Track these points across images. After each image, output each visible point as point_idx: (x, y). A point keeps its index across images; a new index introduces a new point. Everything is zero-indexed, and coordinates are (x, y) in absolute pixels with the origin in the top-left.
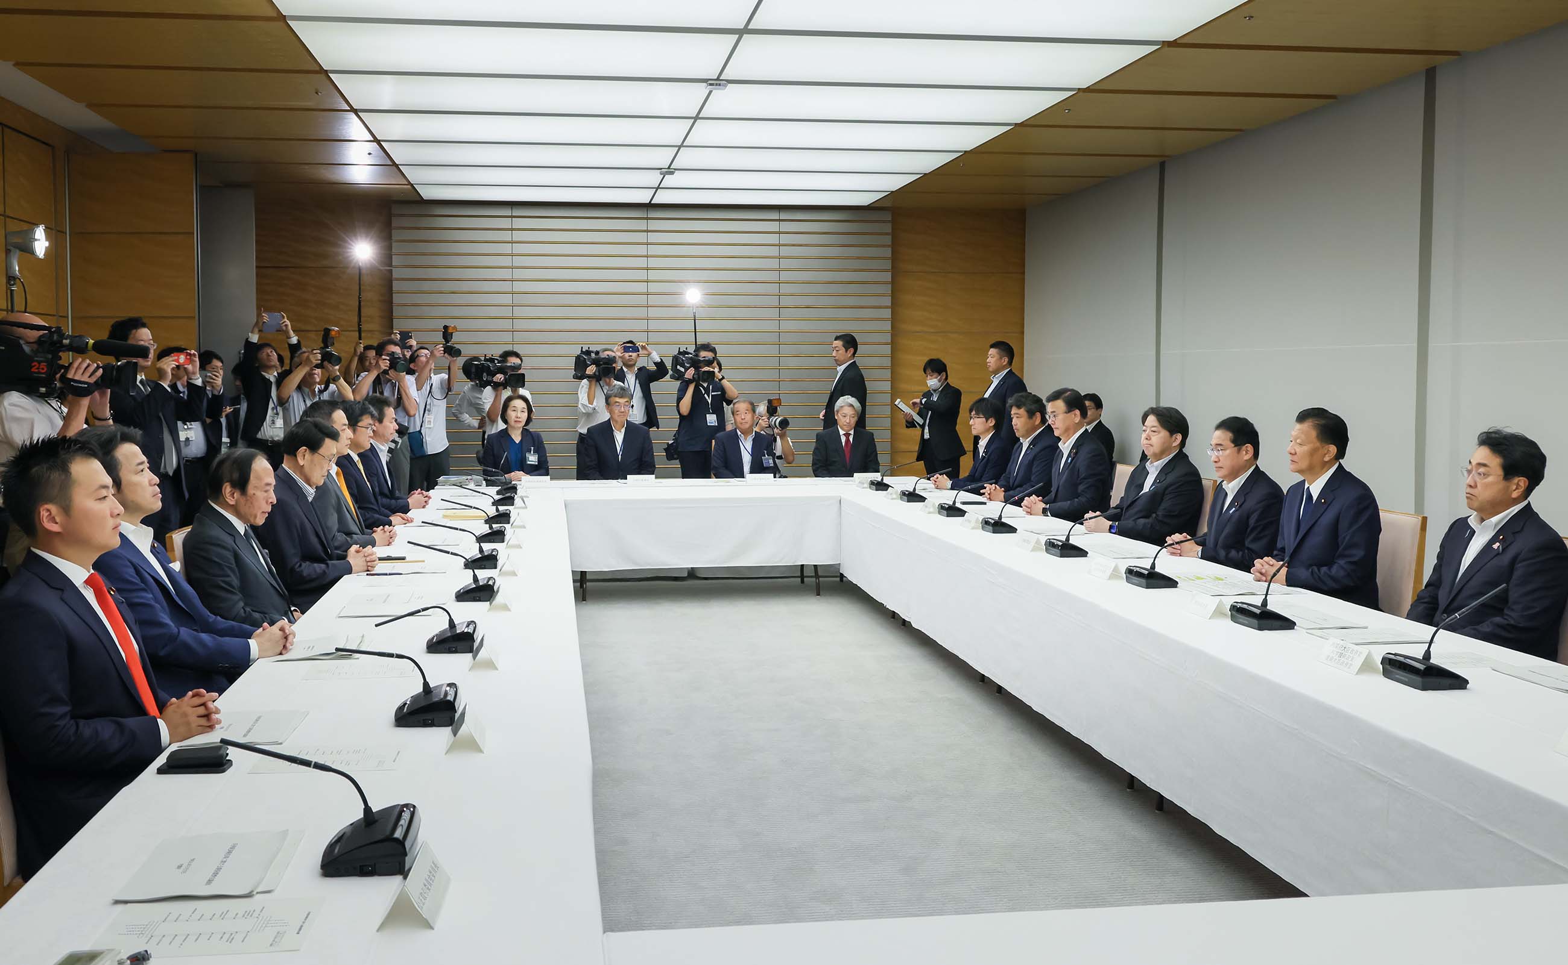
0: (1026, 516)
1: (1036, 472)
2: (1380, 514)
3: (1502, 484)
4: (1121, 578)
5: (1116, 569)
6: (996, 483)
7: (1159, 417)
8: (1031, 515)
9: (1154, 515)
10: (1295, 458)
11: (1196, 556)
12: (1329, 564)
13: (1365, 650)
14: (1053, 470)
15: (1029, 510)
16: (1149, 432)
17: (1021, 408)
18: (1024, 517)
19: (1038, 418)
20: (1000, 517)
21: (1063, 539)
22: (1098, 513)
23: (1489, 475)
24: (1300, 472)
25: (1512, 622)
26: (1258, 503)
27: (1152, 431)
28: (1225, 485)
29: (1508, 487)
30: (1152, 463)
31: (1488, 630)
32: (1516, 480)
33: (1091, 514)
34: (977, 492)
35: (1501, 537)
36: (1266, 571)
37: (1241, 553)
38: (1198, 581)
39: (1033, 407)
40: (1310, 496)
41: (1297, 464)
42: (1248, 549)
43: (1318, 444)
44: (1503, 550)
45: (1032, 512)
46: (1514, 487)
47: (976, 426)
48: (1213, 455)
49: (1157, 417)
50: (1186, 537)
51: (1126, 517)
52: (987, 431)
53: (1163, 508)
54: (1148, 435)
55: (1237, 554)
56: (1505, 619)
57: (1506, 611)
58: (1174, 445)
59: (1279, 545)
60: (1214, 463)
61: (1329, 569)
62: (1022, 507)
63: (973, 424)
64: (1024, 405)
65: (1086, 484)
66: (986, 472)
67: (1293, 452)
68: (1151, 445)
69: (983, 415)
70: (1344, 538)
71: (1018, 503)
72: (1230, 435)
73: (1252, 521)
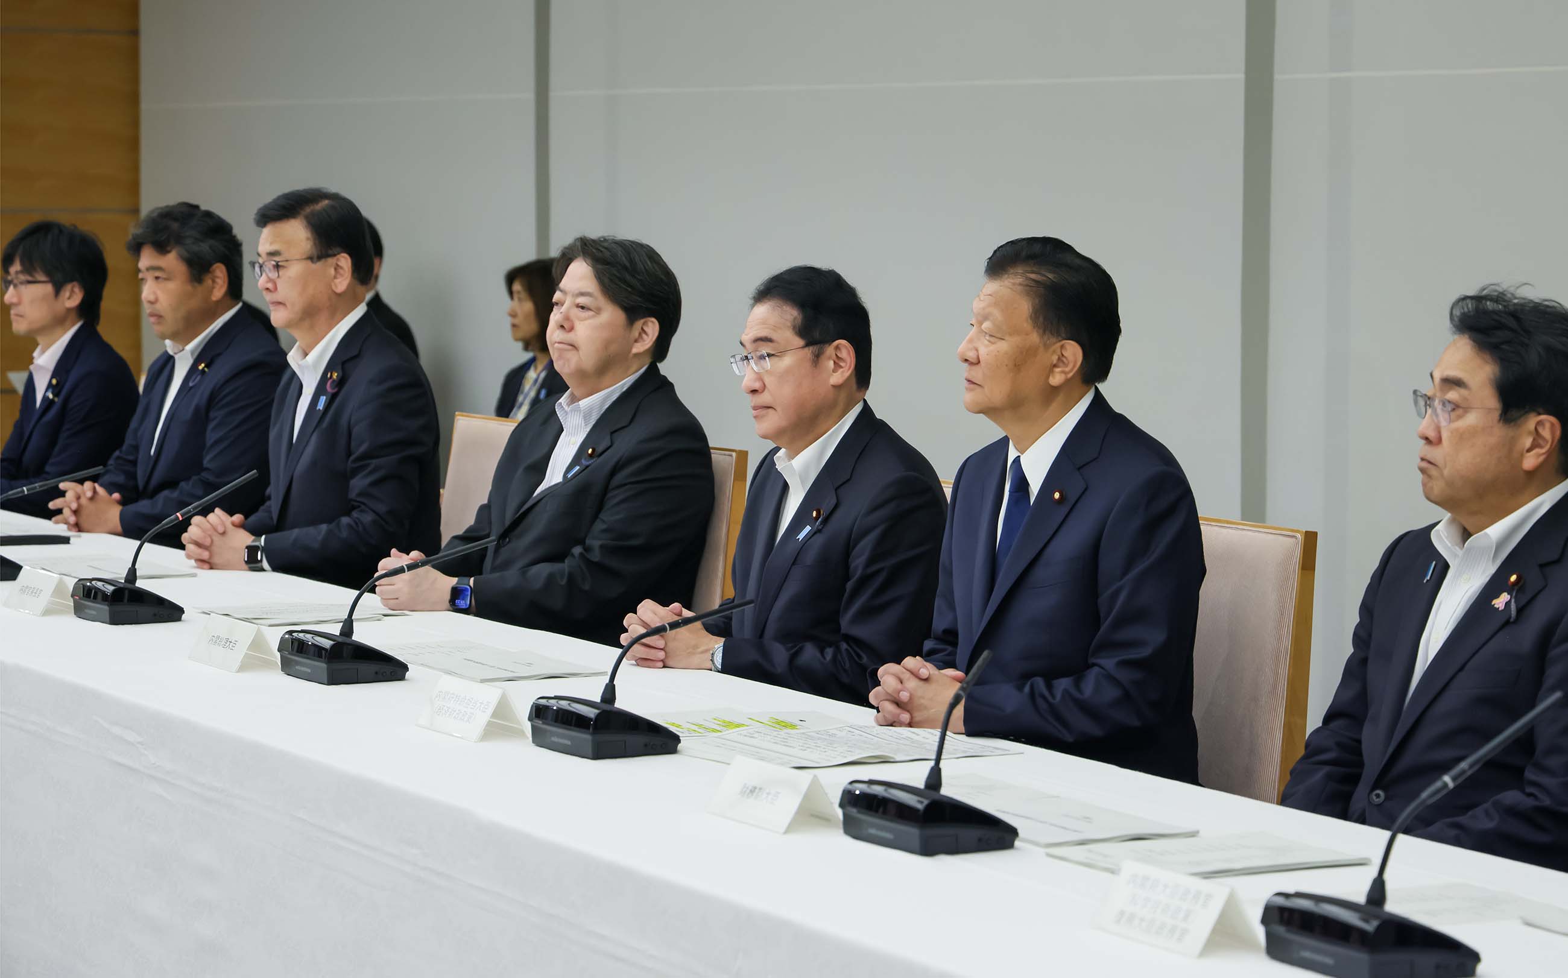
0: (199, 572)
1: (217, 442)
2: (1202, 527)
3: (1499, 432)
4: (519, 733)
5: (502, 710)
6: (94, 479)
7: (600, 266)
8: (211, 568)
9: (577, 550)
10: (977, 374)
11: (709, 665)
12: (1078, 670)
13: (1220, 889)
14: (273, 434)
15: (205, 555)
16: (569, 309)
17: (169, 252)
18: (194, 575)
19: (219, 281)
20: (132, 575)
21: (335, 629)
22: (415, 554)
23: (1467, 410)
24: (990, 411)
25: (1547, 802)
26: (875, 509)
27: (578, 306)
28: (781, 460)
29: (1512, 443)
30: (574, 399)
31: (1490, 825)
32: (1532, 421)
33: (395, 559)
34: (38, 507)
35: (1513, 578)
36: (911, 698)
37: (829, 652)
38: (732, 733)
39: (205, 247)
40: (1021, 484)
41: (979, 389)
42: (848, 638)
43: (1035, 337)
44: (1520, 611)
45: (216, 560)
46: (1528, 442)
47: (22, 309)
48: (747, 374)
49: (593, 267)
50: (680, 615)
51: (499, 561)
52: (59, 322)
53: (604, 526)
54: (567, 318)
55: (818, 655)
56: (1530, 795)
57: (1530, 774)
58: (635, 350)
59: (939, 624)
60: (749, 396)
61: (1077, 684)
62: (182, 547)
63: (15, 300)
64: (179, 240)
65: (371, 473)
66: (57, 449)
67: (971, 355)
68: (574, 346)
69: (48, 274)
70: (1115, 595)
71: (172, 538)
72: (791, 314)
73: (859, 562)
